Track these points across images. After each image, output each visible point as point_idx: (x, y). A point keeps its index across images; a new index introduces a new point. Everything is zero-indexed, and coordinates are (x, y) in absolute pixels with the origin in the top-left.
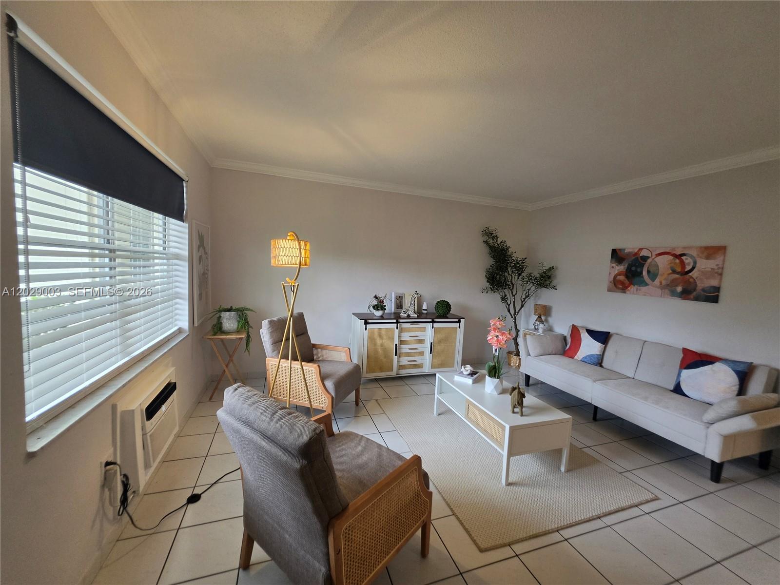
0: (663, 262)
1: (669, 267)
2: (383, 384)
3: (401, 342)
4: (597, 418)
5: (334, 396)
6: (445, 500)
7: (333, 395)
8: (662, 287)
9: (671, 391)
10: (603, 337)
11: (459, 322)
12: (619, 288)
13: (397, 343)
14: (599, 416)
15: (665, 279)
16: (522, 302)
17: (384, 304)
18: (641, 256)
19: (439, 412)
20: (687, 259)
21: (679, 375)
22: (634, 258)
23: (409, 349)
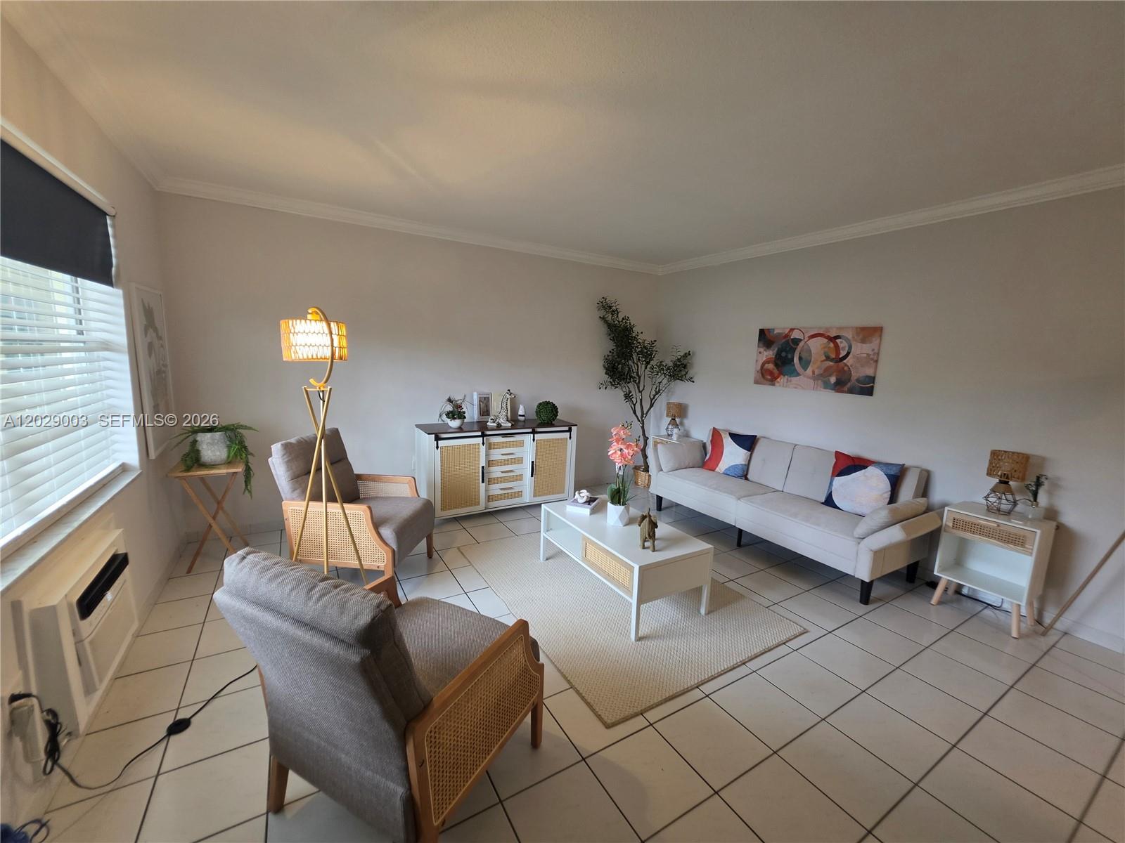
0: (816, 346)
1: (822, 352)
2: (465, 524)
3: (490, 463)
4: (742, 543)
5: (396, 549)
6: (559, 671)
7: (395, 547)
8: (815, 377)
9: (822, 503)
10: (747, 442)
11: (570, 430)
12: (767, 380)
13: (484, 465)
14: (744, 541)
15: (818, 368)
16: (652, 400)
17: (463, 410)
18: (792, 339)
19: (547, 556)
20: (841, 342)
21: (831, 484)
22: (784, 340)
23: (502, 472)
